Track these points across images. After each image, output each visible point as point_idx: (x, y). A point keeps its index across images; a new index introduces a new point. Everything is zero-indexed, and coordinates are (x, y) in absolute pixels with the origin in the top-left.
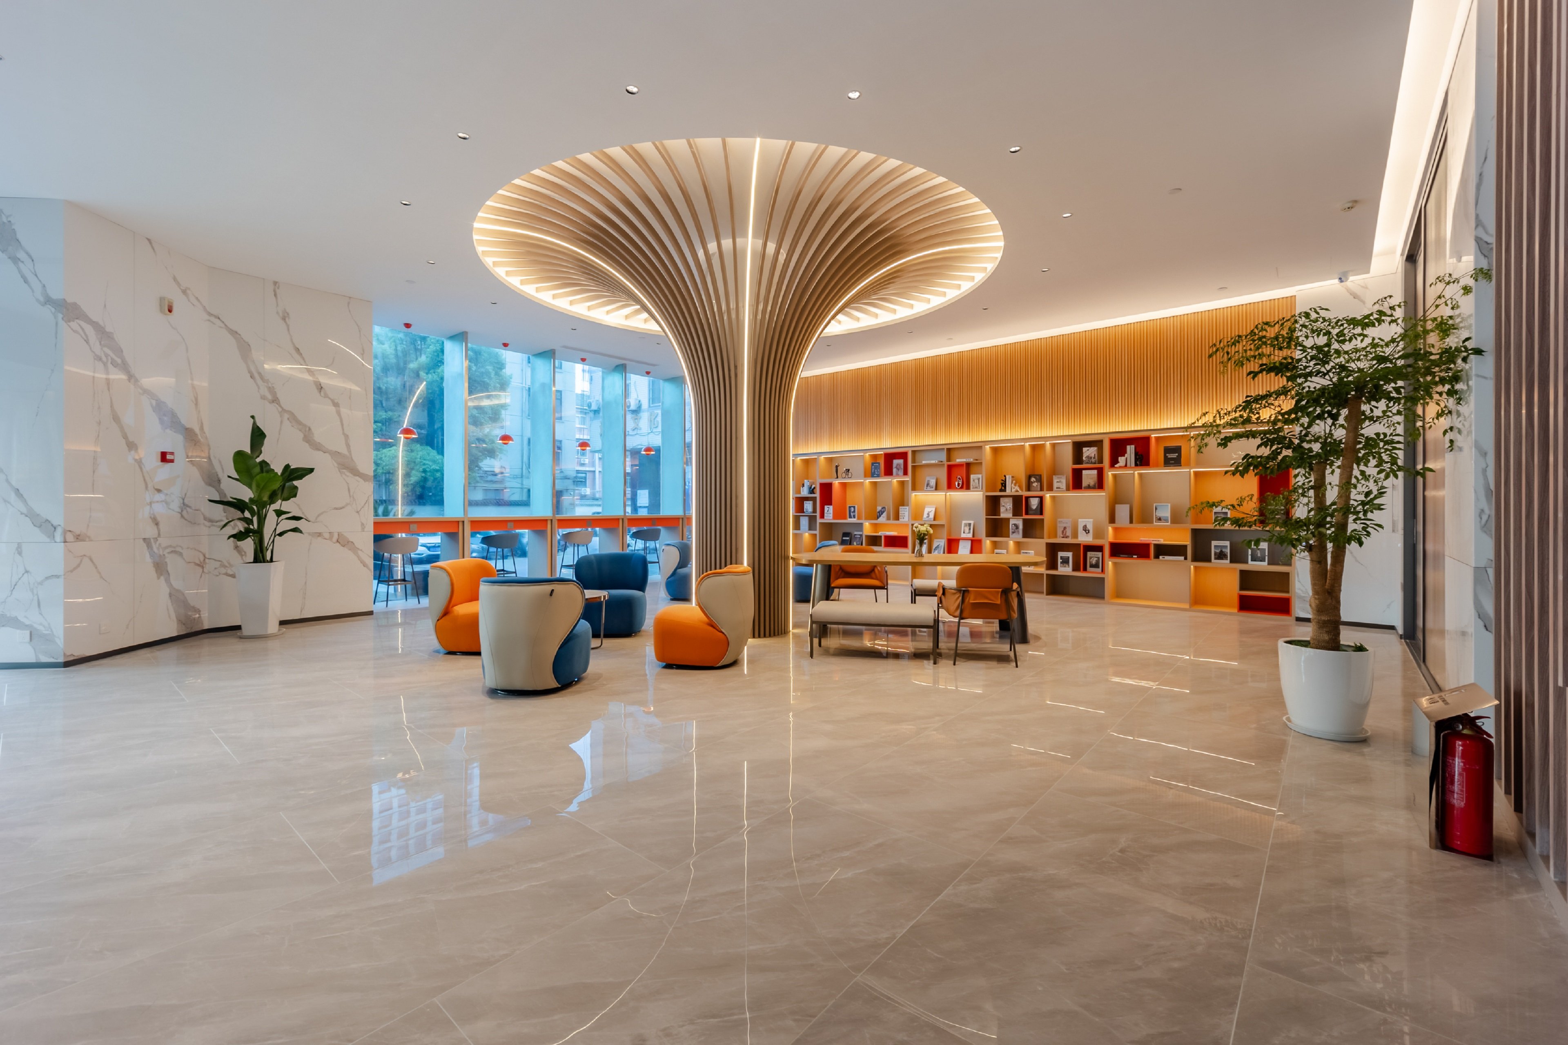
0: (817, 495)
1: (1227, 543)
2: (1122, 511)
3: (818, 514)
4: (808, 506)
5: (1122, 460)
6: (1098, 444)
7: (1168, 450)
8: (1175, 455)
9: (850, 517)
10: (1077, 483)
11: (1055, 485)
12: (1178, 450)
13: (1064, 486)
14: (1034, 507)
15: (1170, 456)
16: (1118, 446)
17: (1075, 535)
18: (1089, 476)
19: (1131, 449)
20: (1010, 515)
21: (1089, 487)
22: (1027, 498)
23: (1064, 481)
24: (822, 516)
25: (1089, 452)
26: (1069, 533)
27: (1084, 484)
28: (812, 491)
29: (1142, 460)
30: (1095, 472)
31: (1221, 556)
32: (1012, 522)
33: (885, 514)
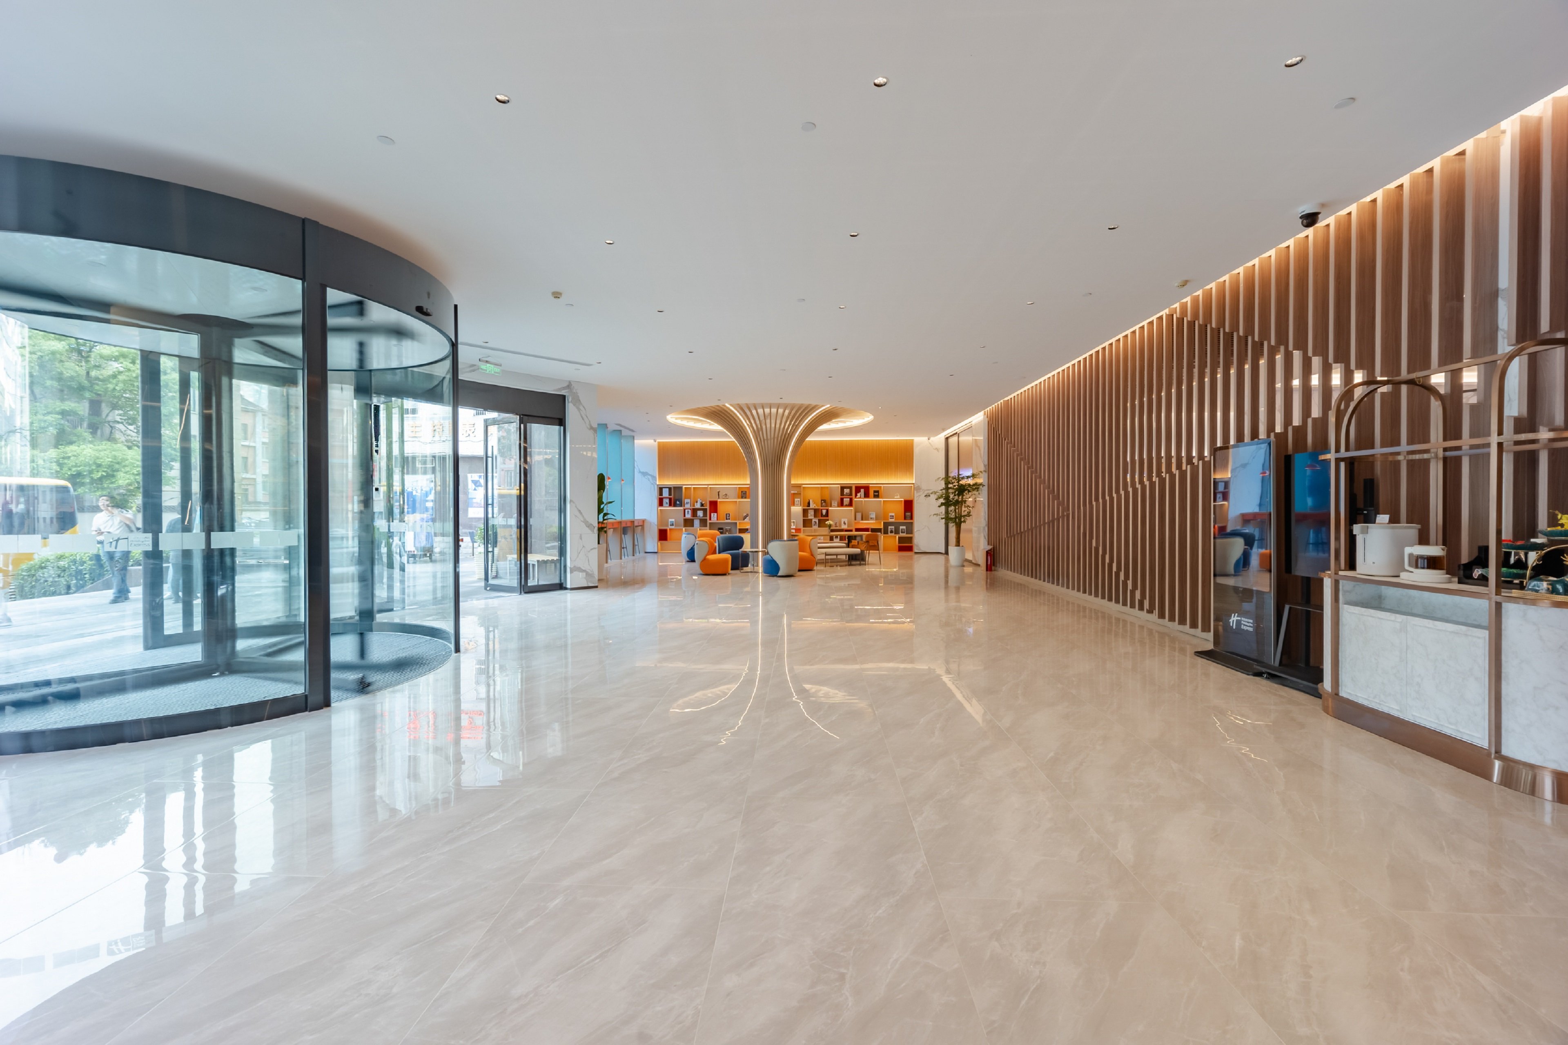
0: (708, 507)
1: (893, 527)
2: (859, 516)
3: (708, 518)
4: (700, 514)
5: (859, 495)
6: (850, 488)
7: (875, 492)
8: (877, 494)
9: (727, 519)
10: (841, 504)
11: (833, 504)
12: (878, 492)
13: (836, 505)
14: (824, 514)
15: (876, 494)
16: (858, 489)
17: (840, 525)
18: (846, 501)
19: (862, 490)
20: (813, 517)
21: (846, 506)
22: (821, 510)
23: (836, 503)
24: (710, 519)
25: (846, 491)
26: (838, 525)
27: (845, 504)
28: (702, 505)
29: (867, 495)
30: (849, 499)
31: (891, 532)
32: (813, 520)
33: (748, 518)
